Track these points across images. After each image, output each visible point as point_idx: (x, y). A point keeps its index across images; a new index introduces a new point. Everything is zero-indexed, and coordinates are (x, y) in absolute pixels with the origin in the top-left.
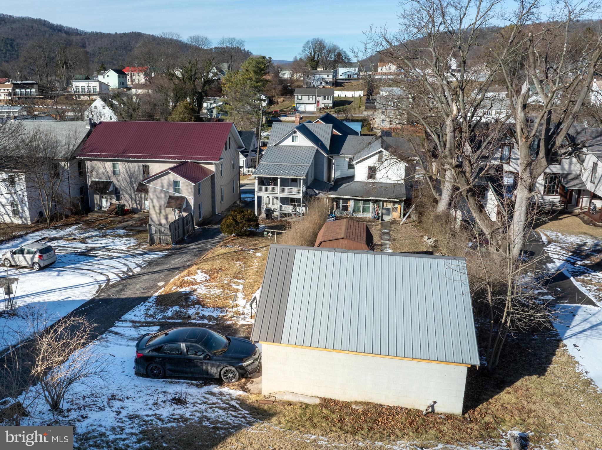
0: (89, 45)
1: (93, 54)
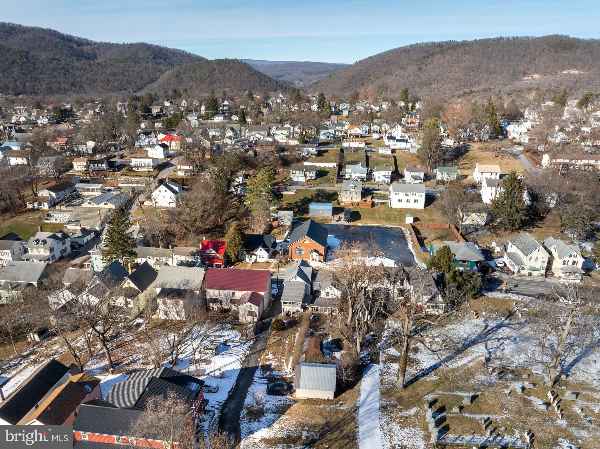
0: (100, 55)
1: (105, 66)
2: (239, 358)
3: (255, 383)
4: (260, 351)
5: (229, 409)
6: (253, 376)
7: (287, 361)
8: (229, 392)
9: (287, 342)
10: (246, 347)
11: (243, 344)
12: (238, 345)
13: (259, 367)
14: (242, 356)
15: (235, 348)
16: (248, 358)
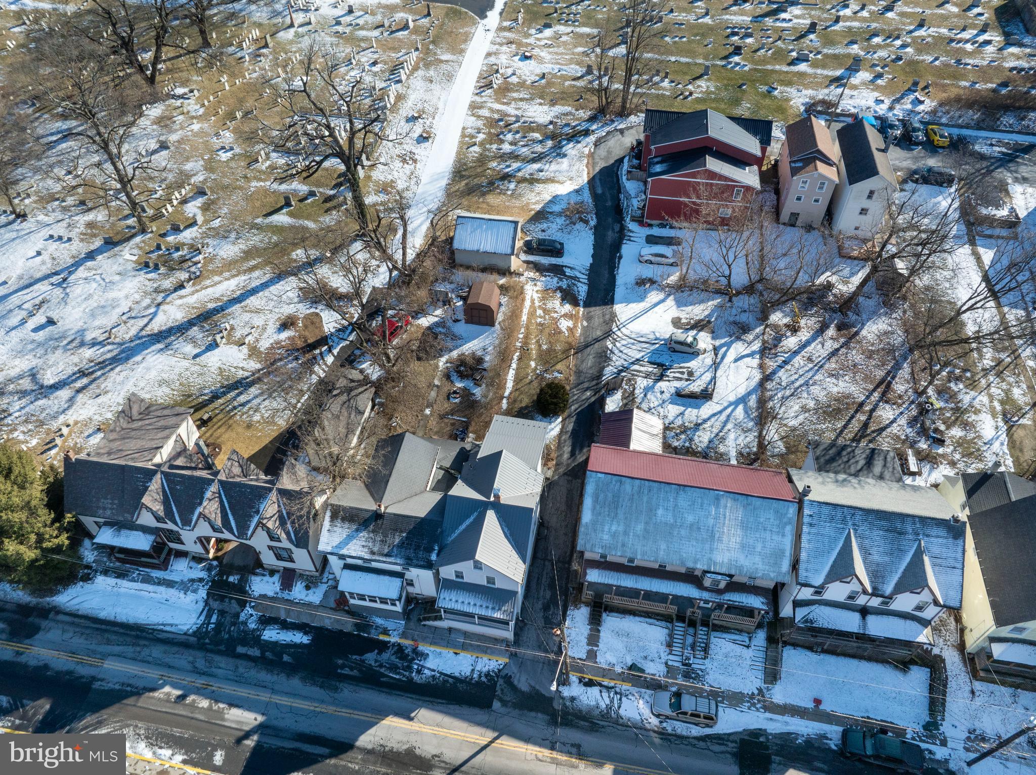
2: (623, 330)
3: (584, 271)
4: (587, 346)
5: (613, 229)
6: (589, 285)
7: (532, 314)
8: (620, 257)
9: (533, 364)
10: (617, 361)
11: (625, 369)
12: (633, 363)
13: (581, 303)
14: (618, 333)
15: (639, 356)
16: (606, 328)
